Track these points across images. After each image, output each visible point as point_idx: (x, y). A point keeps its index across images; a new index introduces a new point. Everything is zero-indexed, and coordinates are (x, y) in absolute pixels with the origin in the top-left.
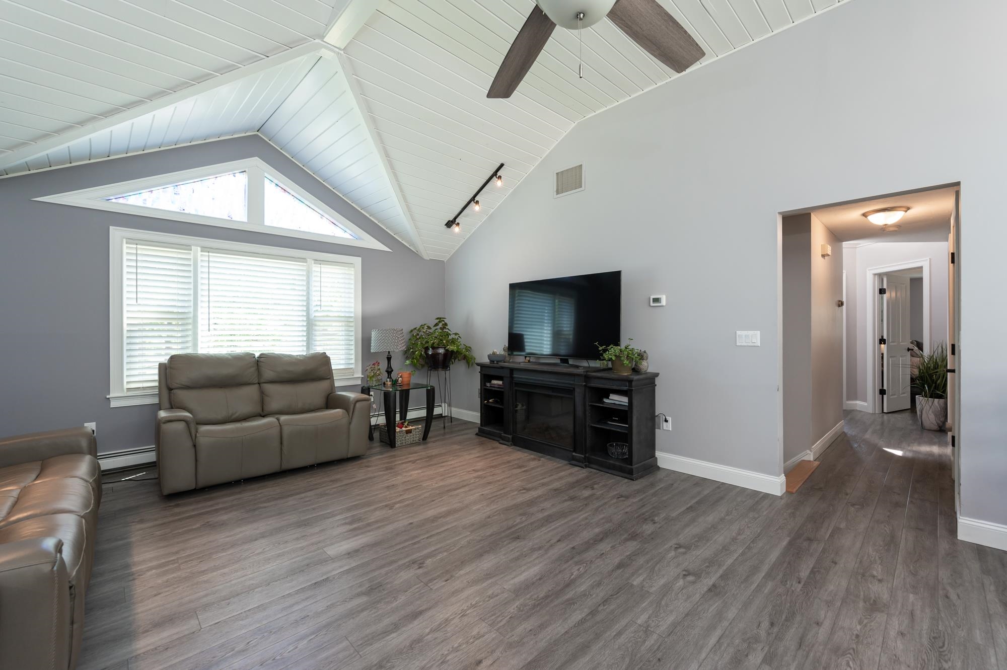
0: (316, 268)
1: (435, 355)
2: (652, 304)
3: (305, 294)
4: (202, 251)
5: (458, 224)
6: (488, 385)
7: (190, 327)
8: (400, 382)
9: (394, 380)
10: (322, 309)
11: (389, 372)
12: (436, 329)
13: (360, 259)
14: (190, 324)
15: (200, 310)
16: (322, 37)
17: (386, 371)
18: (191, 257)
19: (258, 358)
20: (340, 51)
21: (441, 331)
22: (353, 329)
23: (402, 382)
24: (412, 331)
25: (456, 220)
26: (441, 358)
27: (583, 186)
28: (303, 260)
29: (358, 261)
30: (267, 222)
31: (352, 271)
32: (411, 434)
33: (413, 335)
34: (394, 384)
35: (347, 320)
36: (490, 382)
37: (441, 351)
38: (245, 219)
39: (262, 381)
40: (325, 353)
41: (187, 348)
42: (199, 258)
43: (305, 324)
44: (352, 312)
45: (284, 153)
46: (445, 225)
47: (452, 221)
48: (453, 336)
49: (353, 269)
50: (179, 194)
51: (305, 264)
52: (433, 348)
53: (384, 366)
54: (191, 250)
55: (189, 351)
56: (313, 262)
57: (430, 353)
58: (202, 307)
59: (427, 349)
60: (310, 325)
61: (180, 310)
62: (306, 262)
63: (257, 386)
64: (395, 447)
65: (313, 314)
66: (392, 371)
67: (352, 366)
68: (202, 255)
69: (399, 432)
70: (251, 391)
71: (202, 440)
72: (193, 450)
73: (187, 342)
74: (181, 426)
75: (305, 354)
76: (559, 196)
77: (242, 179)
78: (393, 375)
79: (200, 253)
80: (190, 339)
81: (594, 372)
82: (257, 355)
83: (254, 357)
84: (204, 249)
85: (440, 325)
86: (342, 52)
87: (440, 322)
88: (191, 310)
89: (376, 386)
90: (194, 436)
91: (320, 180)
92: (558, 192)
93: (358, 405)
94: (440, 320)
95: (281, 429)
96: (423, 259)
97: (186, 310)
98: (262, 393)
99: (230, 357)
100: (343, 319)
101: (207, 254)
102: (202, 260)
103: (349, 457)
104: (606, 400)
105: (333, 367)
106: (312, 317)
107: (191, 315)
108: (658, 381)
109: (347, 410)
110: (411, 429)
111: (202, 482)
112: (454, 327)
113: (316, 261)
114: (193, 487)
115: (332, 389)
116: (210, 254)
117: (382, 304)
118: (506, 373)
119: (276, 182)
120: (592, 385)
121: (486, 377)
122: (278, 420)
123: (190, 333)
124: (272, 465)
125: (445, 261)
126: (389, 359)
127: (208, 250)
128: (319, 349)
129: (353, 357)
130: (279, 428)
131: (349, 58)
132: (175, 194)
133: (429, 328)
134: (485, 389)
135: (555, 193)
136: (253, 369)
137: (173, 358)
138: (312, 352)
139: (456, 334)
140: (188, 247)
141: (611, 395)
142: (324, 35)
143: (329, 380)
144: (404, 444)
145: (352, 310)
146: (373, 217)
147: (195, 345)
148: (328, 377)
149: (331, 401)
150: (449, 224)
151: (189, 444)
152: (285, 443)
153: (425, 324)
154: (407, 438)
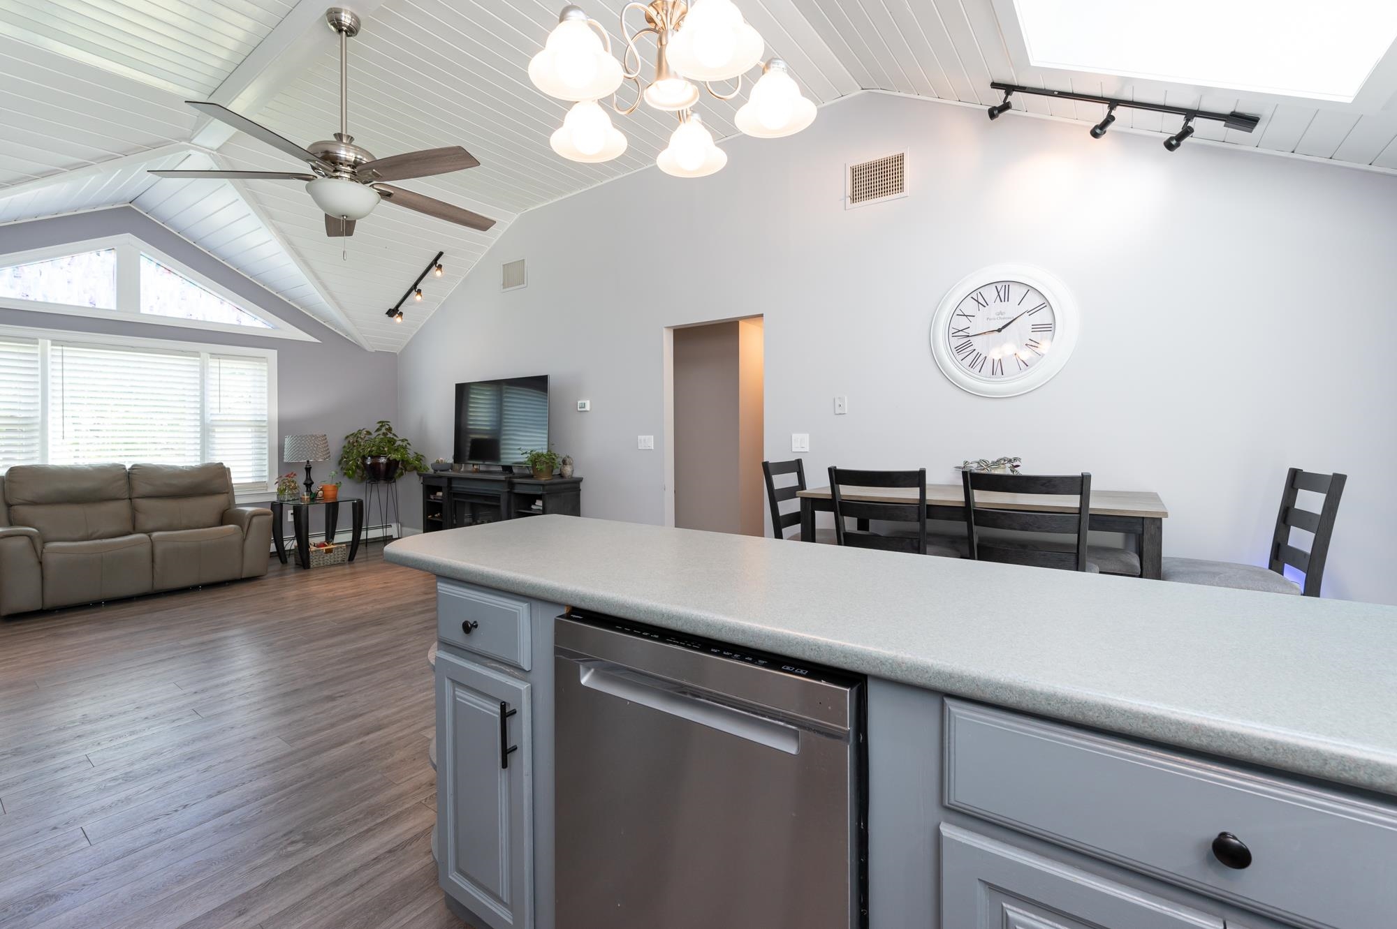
0: (213, 363)
1: (375, 466)
2: (579, 409)
3: (198, 394)
4: (52, 345)
5: (401, 314)
6: (432, 497)
7: (37, 434)
8: (320, 496)
9: (314, 492)
10: (222, 412)
11: (309, 484)
12: (379, 435)
13: (276, 351)
14: (36, 430)
15: (50, 415)
16: (190, 140)
17: (304, 484)
18: (39, 351)
19: (129, 469)
20: (212, 152)
21: (383, 437)
22: (266, 435)
23: (323, 496)
24: (347, 437)
25: (399, 309)
26: (382, 468)
27: (525, 282)
28: (196, 354)
29: (273, 354)
30: (145, 310)
31: (264, 366)
32: (332, 554)
33: (349, 441)
34: (313, 498)
35: (258, 425)
36: (435, 494)
37: (383, 460)
38: (113, 306)
39: (134, 495)
40: (222, 464)
41: (33, 459)
42: (49, 353)
43: (198, 429)
44: (264, 415)
45: (167, 227)
46: (387, 313)
47: (393, 310)
48: (401, 443)
49: (266, 364)
50: (20, 277)
51: (198, 359)
52: (372, 457)
53: (301, 479)
54: (37, 344)
55: (36, 462)
56: (209, 355)
57: (369, 463)
58: (53, 411)
59: (364, 458)
60: (206, 431)
61: (23, 415)
62: (199, 357)
63: (128, 501)
64: (309, 567)
65: (209, 418)
66: (313, 483)
67: (266, 479)
68: (52, 349)
69: (315, 551)
70: (122, 507)
71: (50, 559)
72: (38, 569)
73: (33, 452)
74: (23, 542)
75: (198, 464)
76: (505, 290)
77: (110, 259)
78: (314, 489)
79: (49, 347)
80: (37, 448)
81: (520, 478)
82: (128, 466)
83: (125, 469)
84: (55, 342)
85: (383, 430)
86: (215, 153)
87: (381, 426)
88: (39, 414)
89: (288, 501)
90: (39, 552)
91: (219, 259)
92: (505, 285)
93: (255, 520)
94: (382, 423)
95: (152, 546)
96: (366, 351)
97: (32, 415)
98: (134, 511)
99: (90, 469)
100: (253, 424)
101: (60, 348)
102: (53, 356)
103: (243, 577)
104: (533, 507)
105: (234, 481)
106: (207, 421)
107: (39, 420)
108: (582, 486)
109: (241, 526)
110: (332, 548)
111: (49, 603)
112: (400, 433)
113: (213, 355)
114: (38, 607)
115: (230, 504)
116: (64, 348)
117: (305, 405)
118: (444, 483)
119: (157, 262)
120: (516, 491)
121: (429, 489)
122: (150, 536)
123: (37, 441)
124: (144, 586)
125: (398, 353)
126: (308, 470)
127: (62, 343)
128: (217, 460)
129: (266, 468)
130: (150, 543)
131: (224, 157)
132: (15, 277)
133: (369, 433)
134: (428, 502)
135: (502, 287)
136: (122, 482)
137: (12, 471)
138: (206, 462)
139: (403, 441)
140: (34, 341)
141: (537, 501)
142: (192, 138)
143: (226, 494)
144: (322, 565)
145: (265, 412)
146: (294, 302)
147: (44, 454)
148: (227, 491)
149: (227, 516)
150: (392, 313)
151: (33, 561)
152: (158, 560)
153: (364, 429)
154: (326, 558)
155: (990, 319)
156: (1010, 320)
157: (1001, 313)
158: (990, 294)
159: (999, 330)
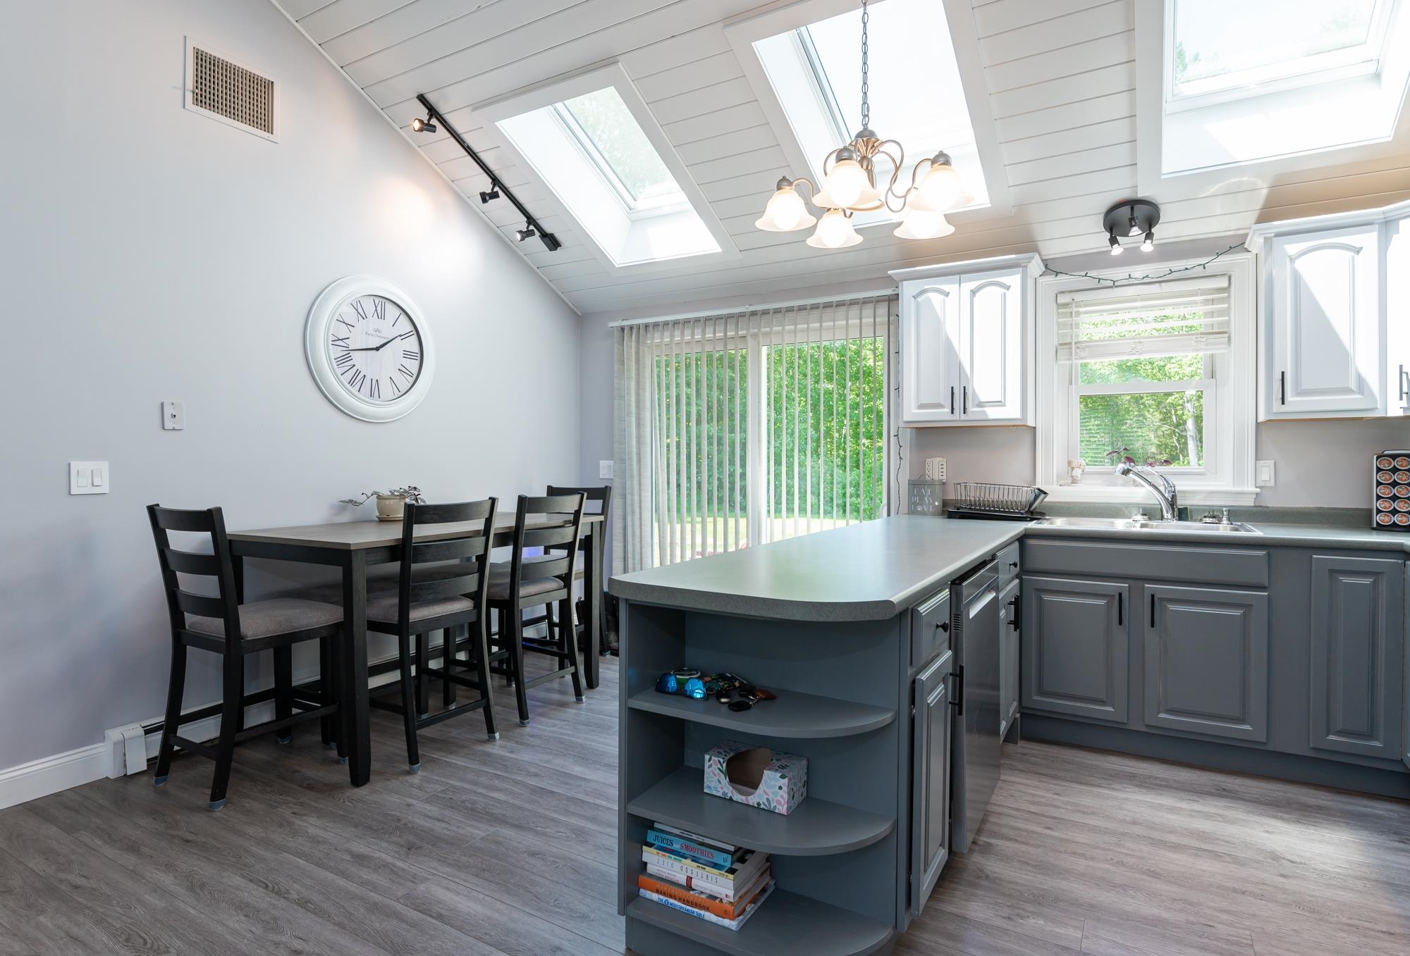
155: (369, 334)
156: (386, 341)
157: (377, 330)
158: (369, 307)
159: (377, 349)
